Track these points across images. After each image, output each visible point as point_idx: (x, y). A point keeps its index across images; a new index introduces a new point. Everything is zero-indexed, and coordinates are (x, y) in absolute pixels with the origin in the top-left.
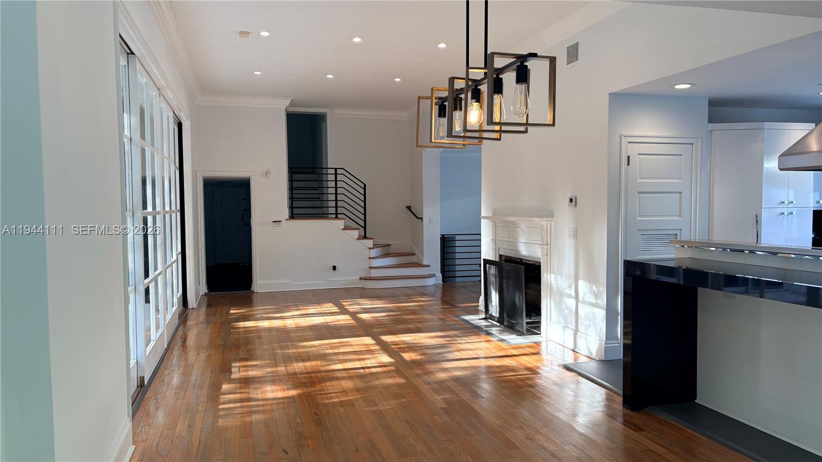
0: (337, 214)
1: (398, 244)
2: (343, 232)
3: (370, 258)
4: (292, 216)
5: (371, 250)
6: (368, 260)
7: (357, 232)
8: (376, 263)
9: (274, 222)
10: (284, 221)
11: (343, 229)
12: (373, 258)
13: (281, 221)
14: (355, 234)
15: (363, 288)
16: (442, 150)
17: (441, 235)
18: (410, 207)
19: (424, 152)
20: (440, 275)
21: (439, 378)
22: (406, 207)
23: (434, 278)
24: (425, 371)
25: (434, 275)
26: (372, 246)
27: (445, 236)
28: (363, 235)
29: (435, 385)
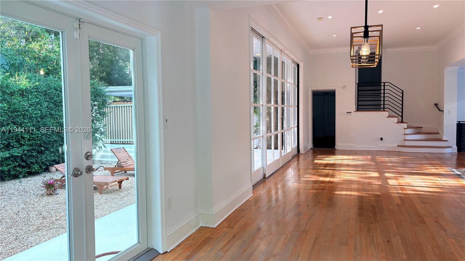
0: (384, 108)
1: (427, 127)
2: (387, 118)
3: (405, 134)
4: (358, 109)
5: (406, 130)
6: (404, 135)
8: (408, 137)
9: (347, 113)
10: (353, 112)
11: (387, 117)
12: (407, 134)
13: (351, 112)
14: (395, 120)
15: (399, 152)
16: (459, 67)
17: (457, 122)
18: (437, 104)
19: (445, 69)
20: (456, 147)
21: (408, 193)
22: (434, 104)
23: (451, 149)
24: (402, 189)
25: (451, 147)
26: (406, 127)
27: (461, 123)
28: (401, 121)
29: (403, 195)
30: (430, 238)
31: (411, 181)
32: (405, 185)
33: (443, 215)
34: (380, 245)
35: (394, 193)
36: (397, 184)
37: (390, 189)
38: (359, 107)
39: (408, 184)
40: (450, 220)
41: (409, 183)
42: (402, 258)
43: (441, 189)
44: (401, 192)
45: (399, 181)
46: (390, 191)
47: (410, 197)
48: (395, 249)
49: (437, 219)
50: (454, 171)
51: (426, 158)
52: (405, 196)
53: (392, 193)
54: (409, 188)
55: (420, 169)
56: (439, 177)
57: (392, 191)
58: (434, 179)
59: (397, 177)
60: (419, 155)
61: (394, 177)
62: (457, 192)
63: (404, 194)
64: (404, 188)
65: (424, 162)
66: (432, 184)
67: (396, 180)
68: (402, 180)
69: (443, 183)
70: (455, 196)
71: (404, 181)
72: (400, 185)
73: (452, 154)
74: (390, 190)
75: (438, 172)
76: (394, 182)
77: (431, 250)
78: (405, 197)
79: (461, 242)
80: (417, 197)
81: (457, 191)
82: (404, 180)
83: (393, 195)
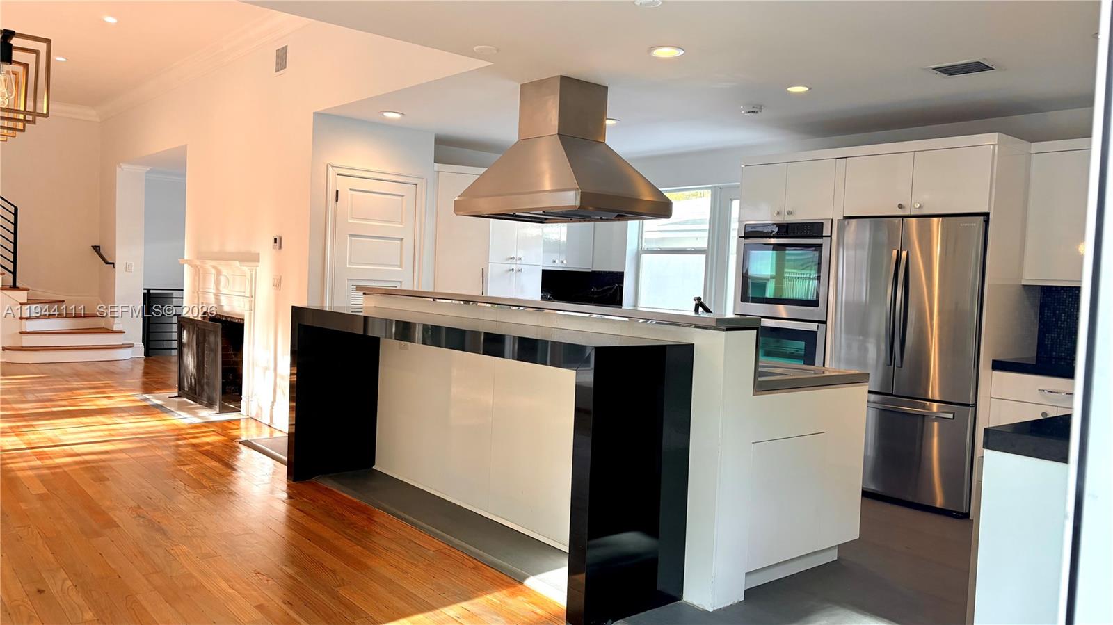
3: (22, 318)
5: (24, 306)
6: (20, 320)
8: (31, 326)
12: (28, 319)
15: (6, 363)
16: (148, 169)
17: (145, 289)
18: (99, 247)
19: (118, 170)
20: (142, 345)
21: (58, 464)
22: (93, 247)
23: (130, 349)
24: (40, 456)
25: (131, 346)
26: (26, 301)
27: (151, 291)
28: (12, 284)
29: (46, 471)
30: (136, 556)
31: (57, 432)
32: (43, 445)
33: (150, 498)
34: (20, 605)
35: (23, 469)
36: (24, 446)
37: (8, 461)
39: (52, 441)
40: (166, 505)
41: (54, 438)
42: (82, 619)
43: (132, 443)
44: (38, 463)
45: (26, 437)
46: (8, 466)
47: (65, 471)
48: (61, 604)
49: (140, 510)
50: (148, 399)
51: (78, 375)
52: (53, 471)
53: (19, 470)
54: (56, 451)
55: (72, 402)
56: (119, 415)
57: (17, 465)
58: (110, 422)
59: (18, 427)
60: (59, 367)
61: (11, 428)
62: (166, 444)
63: (49, 468)
64: (44, 451)
65: (75, 384)
66: (106, 433)
67: (17, 435)
68: (34, 434)
69: (132, 428)
70: (164, 453)
71: (40, 436)
72: (33, 446)
73: (133, 361)
74: (8, 464)
75: (114, 404)
76: (14, 441)
77: (146, 582)
78: (53, 474)
79: (200, 548)
80: (81, 468)
81: (167, 442)
82: (40, 434)
83: (20, 474)
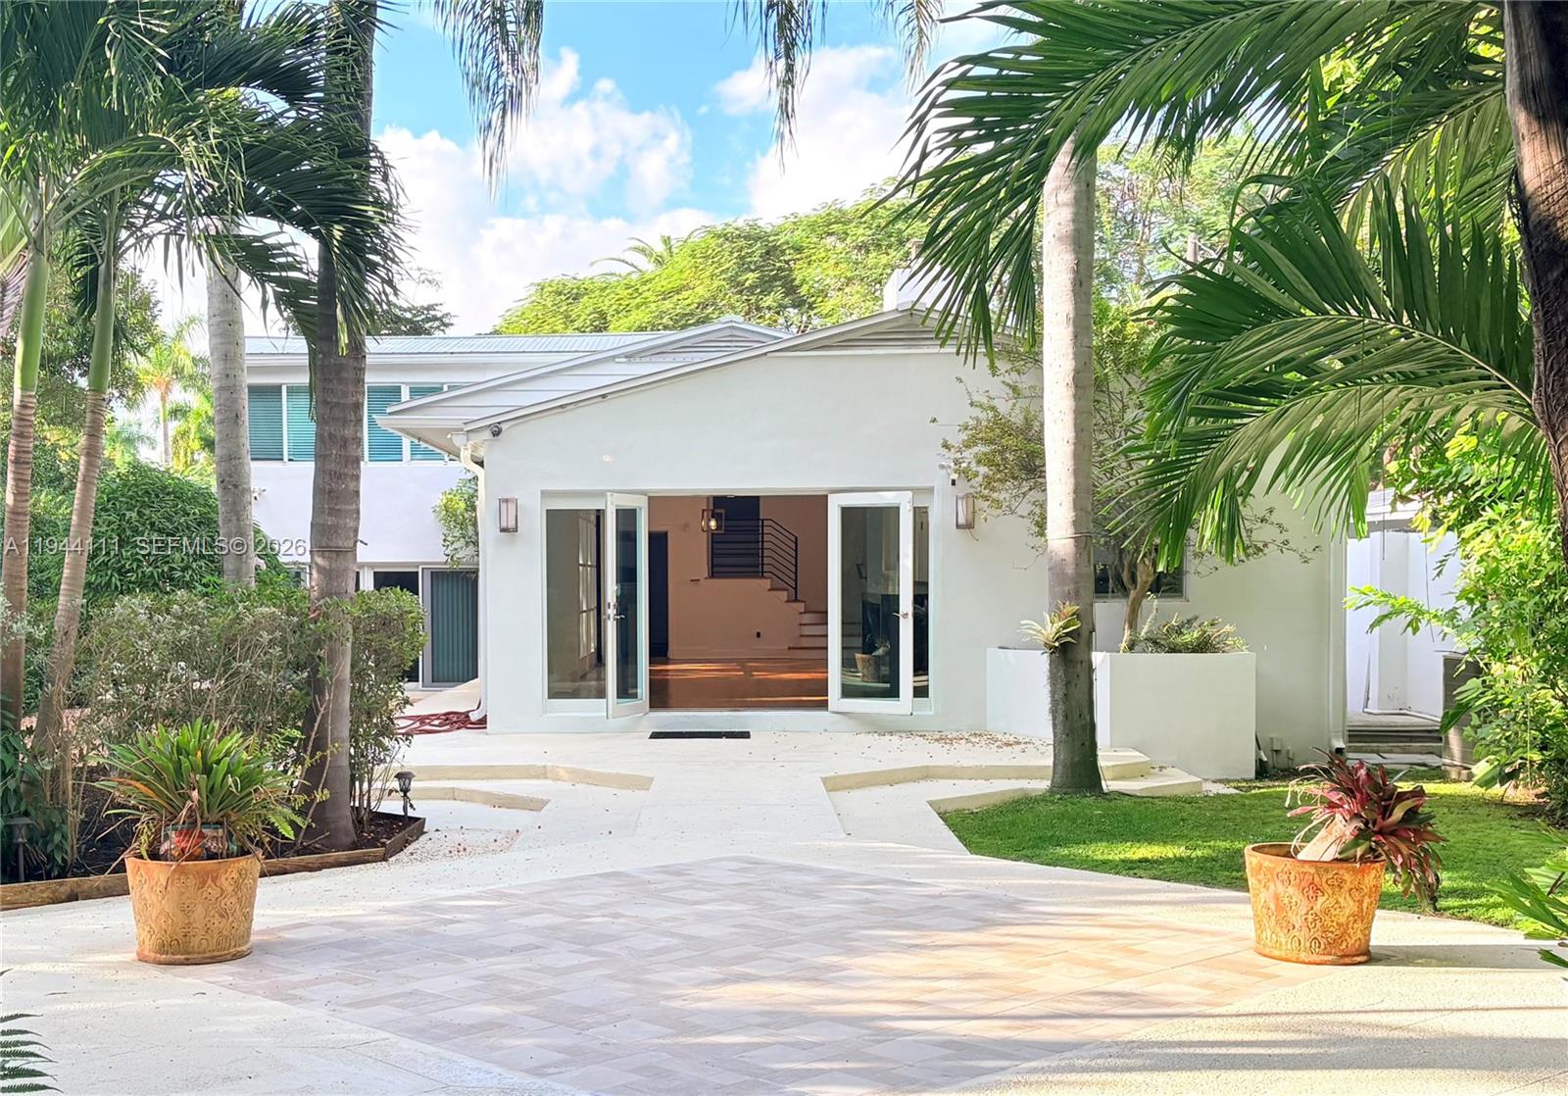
0: (762, 572)
2: (768, 593)
4: (713, 575)
5: (802, 615)
6: (799, 626)
7: (785, 593)
8: (807, 630)
9: (692, 581)
10: (702, 581)
11: (769, 590)
12: (804, 625)
13: (699, 581)
14: (784, 595)
15: (790, 659)
26: (803, 611)
28: (794, 598)
38: (715, 569)
